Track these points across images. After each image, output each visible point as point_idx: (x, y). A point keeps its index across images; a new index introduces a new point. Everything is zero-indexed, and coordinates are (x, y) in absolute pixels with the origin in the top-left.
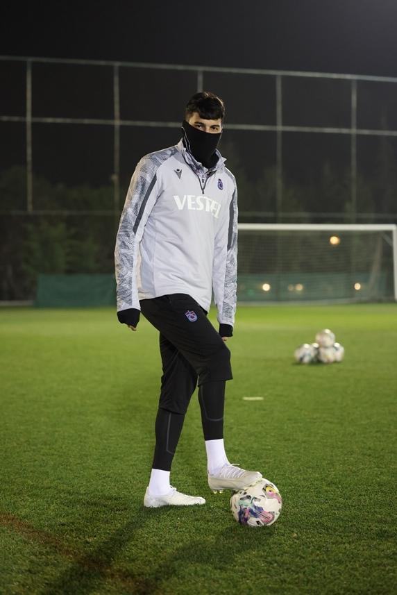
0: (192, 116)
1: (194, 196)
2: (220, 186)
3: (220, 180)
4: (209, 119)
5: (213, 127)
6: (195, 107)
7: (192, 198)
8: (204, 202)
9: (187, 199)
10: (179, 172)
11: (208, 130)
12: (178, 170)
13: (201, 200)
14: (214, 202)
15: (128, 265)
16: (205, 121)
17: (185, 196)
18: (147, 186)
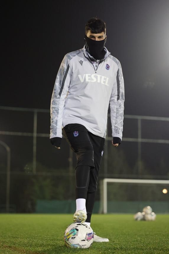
0: (88, 32)
1: (90, 74)
2: (108, 67)
3: (107, 64)
4: (96, 33)
5: (100, 37)
6: (88, 28)
7: (89, 75)
8: (96, 77)
9: (85, 76)
10: (81, 63)
11: (97, 39)
12: (81, 61)
13: (94, 76)
14: (103, 77)
15: (56, 113)
16: (95, 35)
17: (84, 75)
18: (65, 70)
